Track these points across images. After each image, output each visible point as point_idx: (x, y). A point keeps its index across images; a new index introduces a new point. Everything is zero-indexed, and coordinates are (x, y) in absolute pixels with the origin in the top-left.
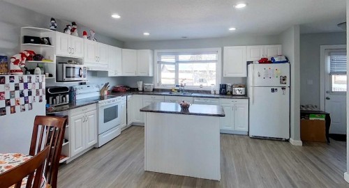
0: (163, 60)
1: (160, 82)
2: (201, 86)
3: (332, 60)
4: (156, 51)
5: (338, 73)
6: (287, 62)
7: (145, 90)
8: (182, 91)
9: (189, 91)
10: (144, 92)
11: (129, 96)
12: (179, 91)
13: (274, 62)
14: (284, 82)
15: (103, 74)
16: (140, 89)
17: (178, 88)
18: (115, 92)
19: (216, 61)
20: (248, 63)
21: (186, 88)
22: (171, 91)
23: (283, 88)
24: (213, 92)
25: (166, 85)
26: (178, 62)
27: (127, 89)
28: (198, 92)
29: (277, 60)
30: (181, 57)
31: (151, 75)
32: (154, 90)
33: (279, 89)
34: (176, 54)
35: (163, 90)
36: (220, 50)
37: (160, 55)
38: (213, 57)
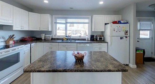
0: (58, 22)
1: (56, 34)
2: (80, 36)
3: (140, 24)
4: (54, 16)
5: (142, 30)
6: (127, 23)
7: (46, 39)
8: (69, 39)
9: (73, 39)
10: (46, 40)
11: (33, 44)
12: (67, 39)
13: (121, 23)
14: (127, 34)
15: (8, 28)
16: (43, 39)
17: (67, 38)
18: (23, 41)
19: (88, 23)
20: (106, 24)
21: (71, 38)
22: (62, 39)
23: (126, 37)
24: (87, 40)
25: (60, 36)
26: (67, 23)
27: (33, 39)
28: (78, 40)
29: (122, 22)
30: (69, 20)
31: (50, 30)
32: (52, 39)
33: (124, 38)
34: (66, 18)
35: (58, 39)
36: (90, 17)
37: (56, 18)
38: (87, 21)
